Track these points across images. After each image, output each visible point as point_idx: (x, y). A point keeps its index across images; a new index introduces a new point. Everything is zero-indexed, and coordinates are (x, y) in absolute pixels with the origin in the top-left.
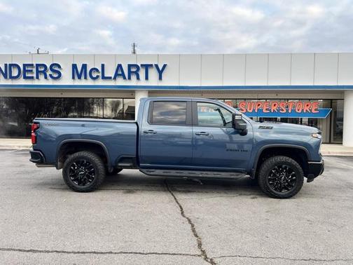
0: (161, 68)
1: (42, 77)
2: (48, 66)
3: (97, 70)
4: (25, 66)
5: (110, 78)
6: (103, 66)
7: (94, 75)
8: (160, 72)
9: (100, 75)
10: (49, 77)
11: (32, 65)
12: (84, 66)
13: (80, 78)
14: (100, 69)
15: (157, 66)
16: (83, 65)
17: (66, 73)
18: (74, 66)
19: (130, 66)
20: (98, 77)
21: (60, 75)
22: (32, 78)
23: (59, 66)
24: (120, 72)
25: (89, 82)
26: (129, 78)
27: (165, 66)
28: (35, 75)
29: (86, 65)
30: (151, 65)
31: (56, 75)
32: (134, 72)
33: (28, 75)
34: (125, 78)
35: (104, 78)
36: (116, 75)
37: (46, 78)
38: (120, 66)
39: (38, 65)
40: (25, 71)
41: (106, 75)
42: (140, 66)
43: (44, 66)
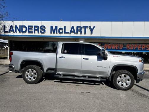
0: (92, 28)
1: (36, 32)
2: (40, 27)
3: (61, 29)
4: (29, 26)
5: (68, 33)
6: (65, 27)
7: (61, 31)
8: (92, 30)
9: (64, 31)
10: (40, 32)
11: (32, 26)
13: (54, 33)
14: (64, 29)
15: (90, 27)
16: (56, 26)
18: (52, 27)
19: (77, 27)
20: (62, 32)
21: (45, 31)
22: (32, 32)
23: (44, 27)
24: (72, 30)
25: (58, 35)
26: (77, 33)
27: (94, 27)
28: (33, 31)
29: (57, 26)
30: (88, 27)
31: (42, 31)
32: (79, 30)
33: (30, 31)
34: (75, 33)
35: (65, 33)
37: (38, 32)
38: (73, 27)
39: (35, 26)
40: (29, 29)
41: (66, 31)
42: (82, 27)
43: (38, 27)
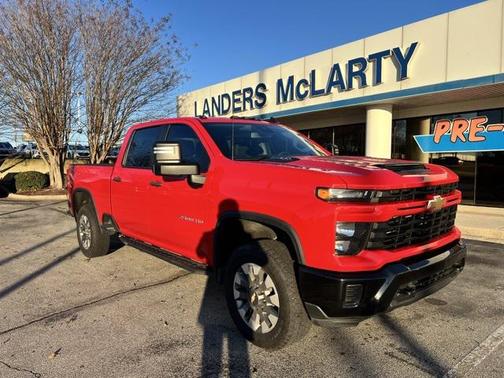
1: (248, 106)
3: (304, 82)
6: (313, 74)
7: (302, 90)
10: (254, 106)
13: (285, 101)
15: (397, 51)
17: (271, 95)
18: (280, 83)
19: (351, 63)
20: (307, 92)
22: (240, 108)
23: (264, 87)
24: (336, 79)
26: (350, 86)
27: (414, 46)
28: (242, 105)
29: (292, 77)
30: (386, 53)
31: (260, 102)
32: (357, 73)
33: (237, 105)
35: (315, 93)
36: (331, 84)
37: (252, 106)
38: (336, 67)
39: (245, 90)
40: (234, 101)
41: (317, 89)
42: (366, 57)
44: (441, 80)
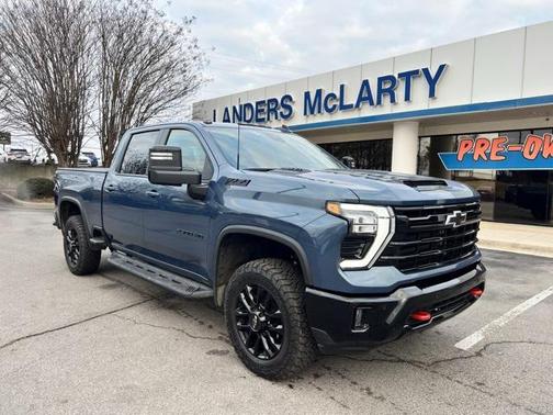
0: (433, 74)
1: (272, 117)
2: (279, 101)
3: (332, 96)
4: (258, 103)
5: (351, 106)
6: (342, 88)
7: (331, 105)
8: (432, 82)
9: (338, 103)
10: (279, 117)
11: (264, 102)
12: (319, 93)
13: (312, 113)
14: (338, 95)
15: (426, 71)
17: (298, 107)
18: (307, 95)
19: (381, 80)
20: (335, 106)
21: (290, 108)
22: (264, 119)
23: (291, 99)
24: (365, 95)
25: (324, 118)
26: (379, 102)
27: (441, 68)
28: (266, 116)
29: (320, 90)
30: (416, 72)
31: (285, 113)
32: (386, 90)
33: (259, 117)
34: (372, 104)
35: (343, 107)
36: (360, 99)
37: (276, 118)
38: (366, 83)
39: (269, 101)
40: (258, 111)
41: (345, 103)
42: (396, 76)
43: (275, 100)
44: (467, 103)
